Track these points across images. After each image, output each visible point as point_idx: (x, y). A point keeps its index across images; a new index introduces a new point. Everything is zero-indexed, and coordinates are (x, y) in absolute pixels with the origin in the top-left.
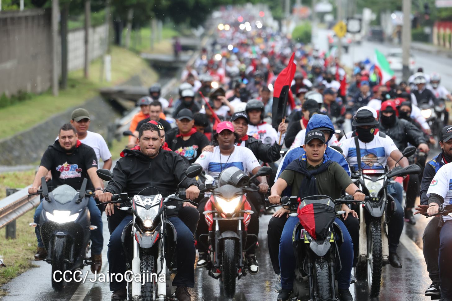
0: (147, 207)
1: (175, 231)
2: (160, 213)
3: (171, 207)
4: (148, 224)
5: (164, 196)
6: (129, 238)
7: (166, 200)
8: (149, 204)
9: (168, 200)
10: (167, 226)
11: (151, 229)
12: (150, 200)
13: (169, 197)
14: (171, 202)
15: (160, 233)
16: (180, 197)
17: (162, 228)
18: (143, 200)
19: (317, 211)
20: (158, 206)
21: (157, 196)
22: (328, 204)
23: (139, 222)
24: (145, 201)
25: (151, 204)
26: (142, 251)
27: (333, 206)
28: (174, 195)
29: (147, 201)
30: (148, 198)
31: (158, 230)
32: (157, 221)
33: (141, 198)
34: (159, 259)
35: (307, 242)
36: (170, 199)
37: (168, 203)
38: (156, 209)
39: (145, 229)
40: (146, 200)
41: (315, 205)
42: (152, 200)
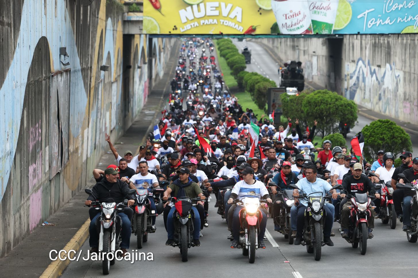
0: (108, 209)
1: (121, 220)
2: (114, 211)
3: (120, 209)
4: (108, 216)
5: (117, 203)
6: (99, 223)
8: (109, 207)
10: (118, 218)
11: (109, 219)
12: (109, 205)
13: (119, 204)
14: (120, 206)
15: (114, 221)
16: (124, 204)
17: (115, 219)
19: (183, 204)
21: (113, 203)
22: (188, 201)
23: (104, 216)
24: (107, 206)
27: (191, 202)
31: (113, 219)
32: (112, 215)
34: (112, 233)
35: (178, 218)
36: (119, 205)
37: (118, 207)
38: (113, 210)
39: (107, 219)
41: (182, 201)
42: (111, 205)
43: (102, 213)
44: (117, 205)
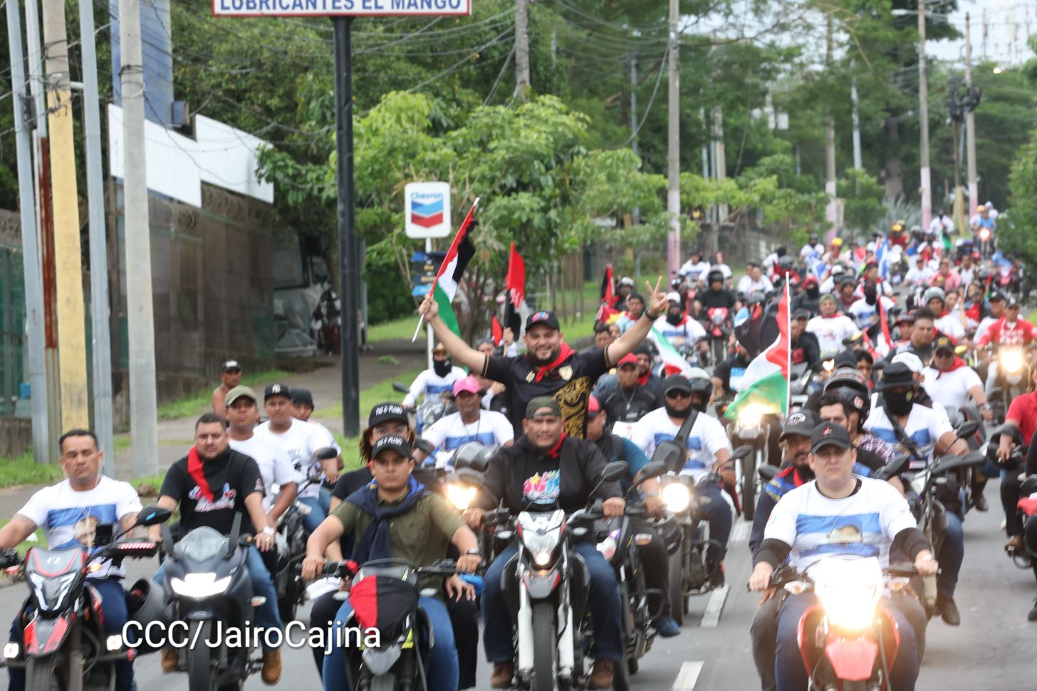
0: (541, 532)
1: (586, 569)
2: (561, 541)
3: (580, 531)
4: (543, 558)
5: (568, 512)
6: (514, 582)
7: (571, 519)
8: (543, 526)
10: (574, 563)
11: (548, 567)
12: (544, 520)
13: (576, 514)
14: (580, 522)
15: (561, 574)
16: (593, 514)
17: (565, 565)
20: (558, 530)
21: (557, 512)
23: (528, 556)
25: (547, 527)
26: (534, 602)
31: (560, 568)
32: (556, 554)
36: (576, 518)
37: (573, 525)
38: (555, 537)
39: (537, 568)
42: (549, 520)
43: (521, 548)
44: (567, 519)
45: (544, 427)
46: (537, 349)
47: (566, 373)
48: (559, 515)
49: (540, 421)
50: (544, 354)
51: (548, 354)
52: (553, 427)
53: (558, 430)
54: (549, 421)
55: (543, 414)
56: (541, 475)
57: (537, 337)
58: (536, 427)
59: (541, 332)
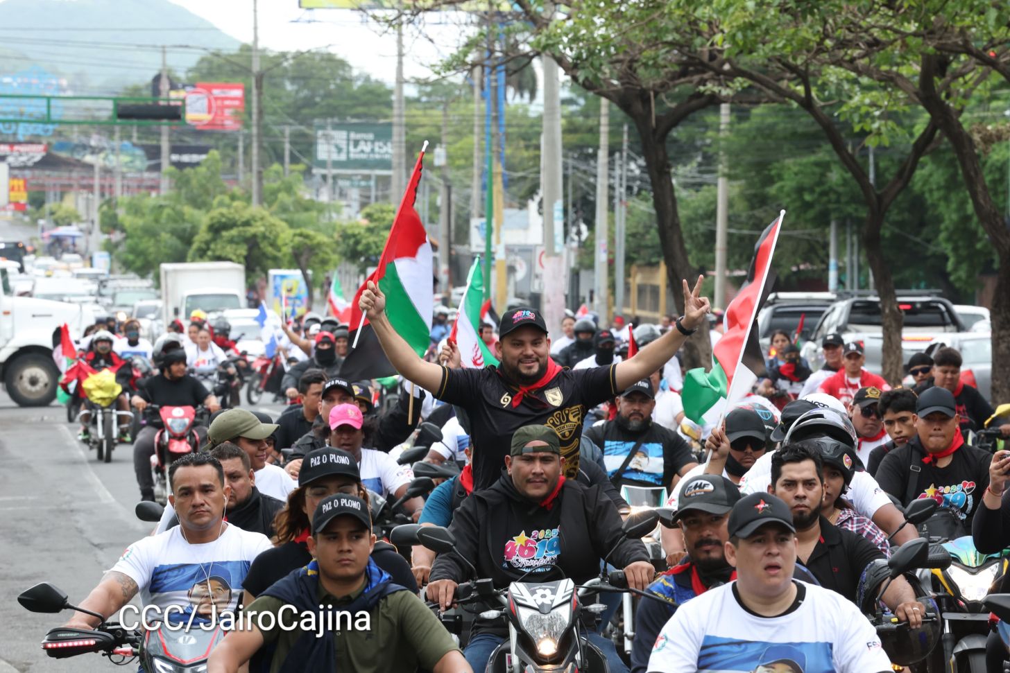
7: (581, 591)
9: (586, 592)
18: (533, 593)
20: (567, 606)
25: (552, 601)
28: (598, 580)
29: (544, 596)
30: (545, 589)
33: (529, 589)
40: (540, 592)
45: (538, 467)
46: (520, 361)
47: (555, 397)
48: (566, 585)
49: (530, 460)
50: (530, 368)
51: (535, 369)
52: (549, 468)
53: (556, 472)
54: (544, 460)
55: (536, 450)
56: (528, 535)
57: (521, 344)
58: (526, 468)
59: (527, 337)
